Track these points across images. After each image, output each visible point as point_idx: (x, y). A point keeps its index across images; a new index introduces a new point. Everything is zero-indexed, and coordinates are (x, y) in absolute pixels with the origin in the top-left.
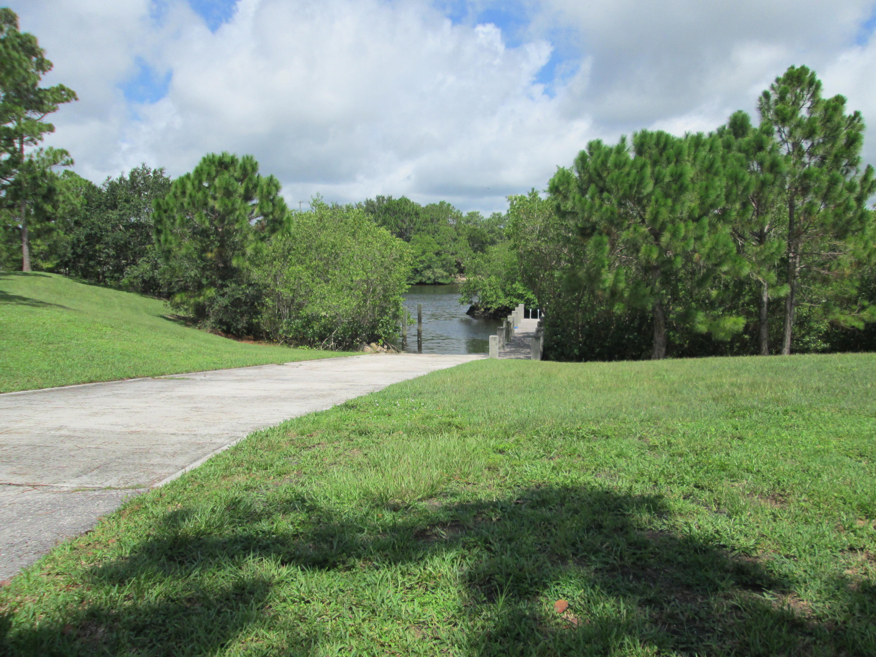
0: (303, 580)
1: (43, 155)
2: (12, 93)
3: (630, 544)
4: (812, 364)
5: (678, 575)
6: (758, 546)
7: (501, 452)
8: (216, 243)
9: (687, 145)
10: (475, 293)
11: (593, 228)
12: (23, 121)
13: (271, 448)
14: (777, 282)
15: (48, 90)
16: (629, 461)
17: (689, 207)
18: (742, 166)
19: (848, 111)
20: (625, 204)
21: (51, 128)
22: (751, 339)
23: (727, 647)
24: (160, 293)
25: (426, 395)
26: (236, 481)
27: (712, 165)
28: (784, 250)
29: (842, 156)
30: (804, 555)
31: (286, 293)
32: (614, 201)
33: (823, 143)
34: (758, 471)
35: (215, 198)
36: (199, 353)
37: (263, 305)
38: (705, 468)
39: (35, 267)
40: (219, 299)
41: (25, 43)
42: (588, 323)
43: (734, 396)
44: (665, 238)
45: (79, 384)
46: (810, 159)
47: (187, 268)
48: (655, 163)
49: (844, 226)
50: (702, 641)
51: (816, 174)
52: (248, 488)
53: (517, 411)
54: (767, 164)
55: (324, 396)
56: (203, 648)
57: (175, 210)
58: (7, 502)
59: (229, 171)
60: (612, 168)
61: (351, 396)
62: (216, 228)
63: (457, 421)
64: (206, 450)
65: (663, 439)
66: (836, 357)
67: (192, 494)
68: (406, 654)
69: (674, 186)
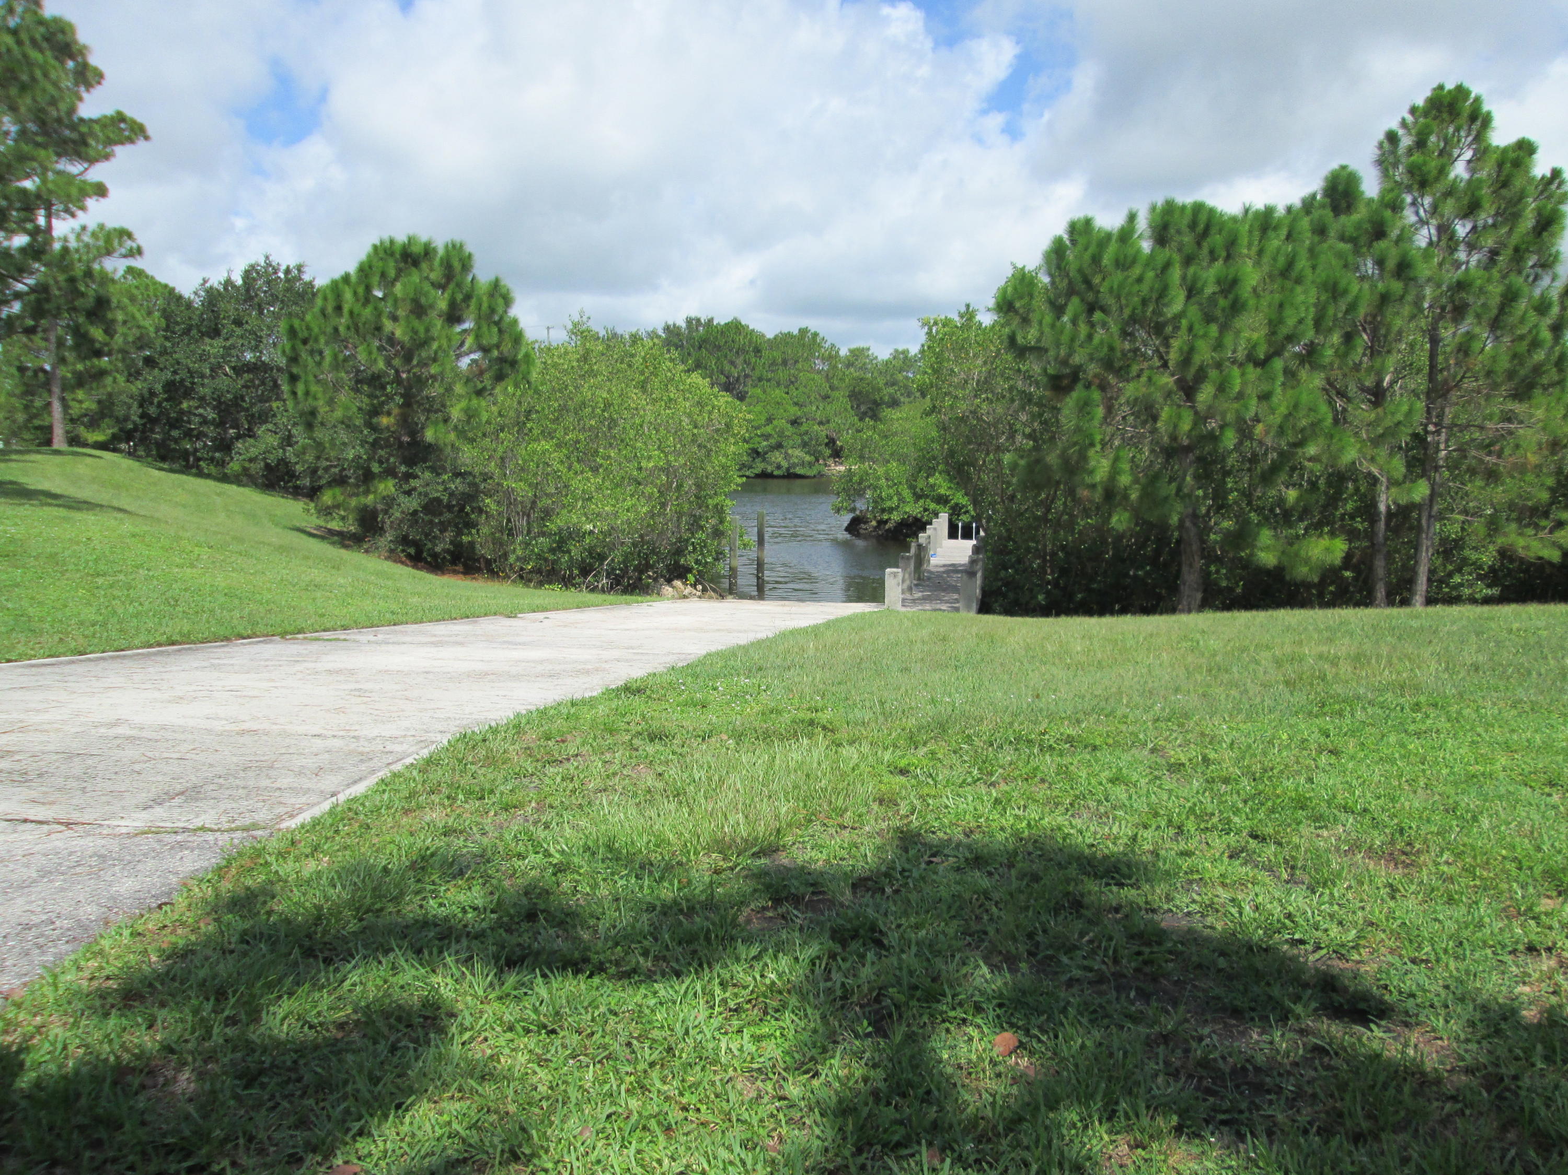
0: (543, 993)
1: (86, 238)
2: (32, 127)
3: (1131, 937)
4: (1464, 622)
5: (1219, 991)
6: (1362, 942)
7: (903, 772)
8: (397, 398)
9: (1247, 227)
10: (860, 493)
11: (1075, 376)
12: (50, 175)
13: (490, 761)
14: (1405, 477)
15: (96, 121)
16: (1132, 790)
17: (1249, 340)
18: (1346, 266)
19: (1541, 168)
20: (1131, 334)
21: (101, 191)
22: (1355, 579)
23: (1303, 1119)
24: (296, 488)
25: (770, 672)
26: (428, 818)
27: (1290, 264)
28: (1419, 416)
29: (1527, 250)
30: (1444, 957)
31: (521, 489)
32: (1114, 329)
33: (1494, 225)
34: (1365, 810)
35: (395, 318)
36: (365, 594)
37: (481, 511)
38: (1270, 804)
39: (74, 440)
40: (402, 499)
41: (54, 34)
42: (1063, 548)
43: (1323, 678)
44: (1205, 394)
45: (151, 646)
46: (1469, 254)
47: (344, 444)
48: (1188, 261)
49: (1526, 377)
50: (1258, 1108)
51: (1479, 282)
52: (448, 832)
53: (933, 701)
54: (1391, 264)
55: (588, 672)
56: (364, 1112)
57: (322, 340)
58: (20, 852)
59: (420, 270)
60: (1111, 268)
61: (636, 672)
62: (397, 372)
63: (824, 717)
64: (375, 763)
65: (1194, 752)
66: (1508, 610)
67: (349, 842)
68: (727, 1124)
69: (1222, 302)
